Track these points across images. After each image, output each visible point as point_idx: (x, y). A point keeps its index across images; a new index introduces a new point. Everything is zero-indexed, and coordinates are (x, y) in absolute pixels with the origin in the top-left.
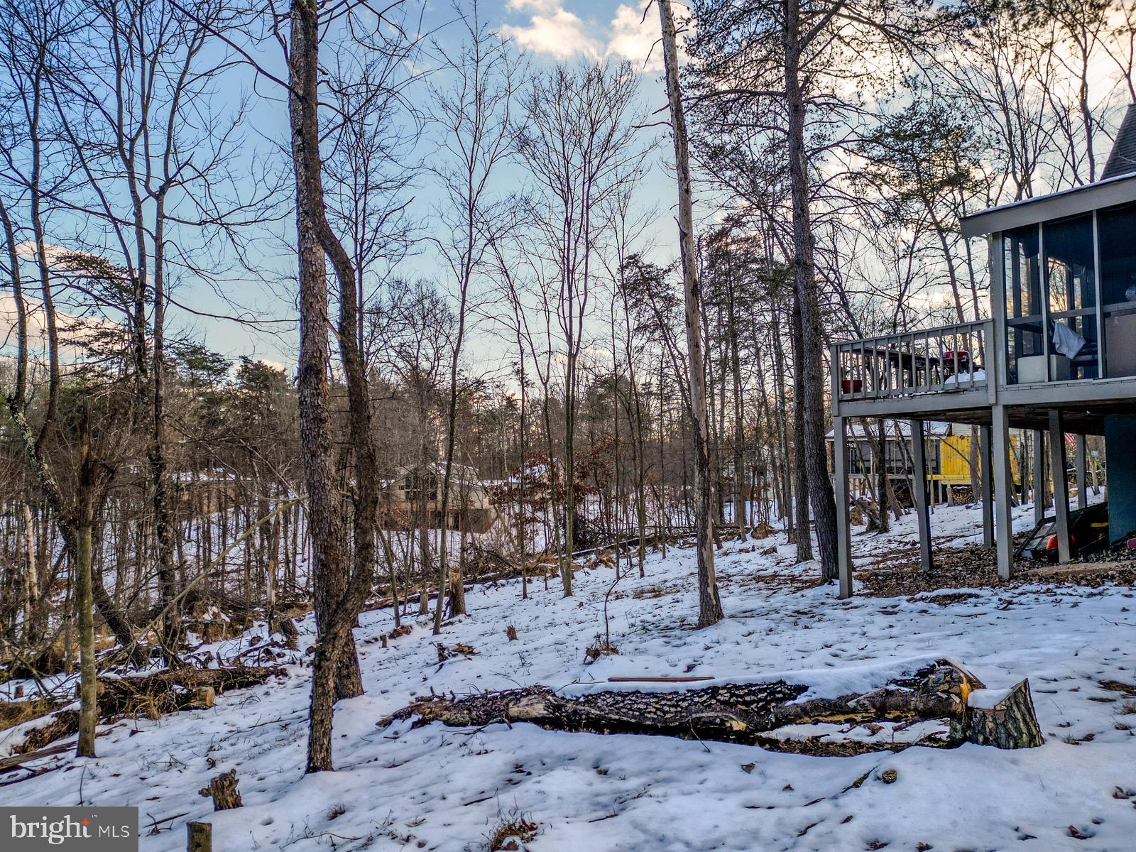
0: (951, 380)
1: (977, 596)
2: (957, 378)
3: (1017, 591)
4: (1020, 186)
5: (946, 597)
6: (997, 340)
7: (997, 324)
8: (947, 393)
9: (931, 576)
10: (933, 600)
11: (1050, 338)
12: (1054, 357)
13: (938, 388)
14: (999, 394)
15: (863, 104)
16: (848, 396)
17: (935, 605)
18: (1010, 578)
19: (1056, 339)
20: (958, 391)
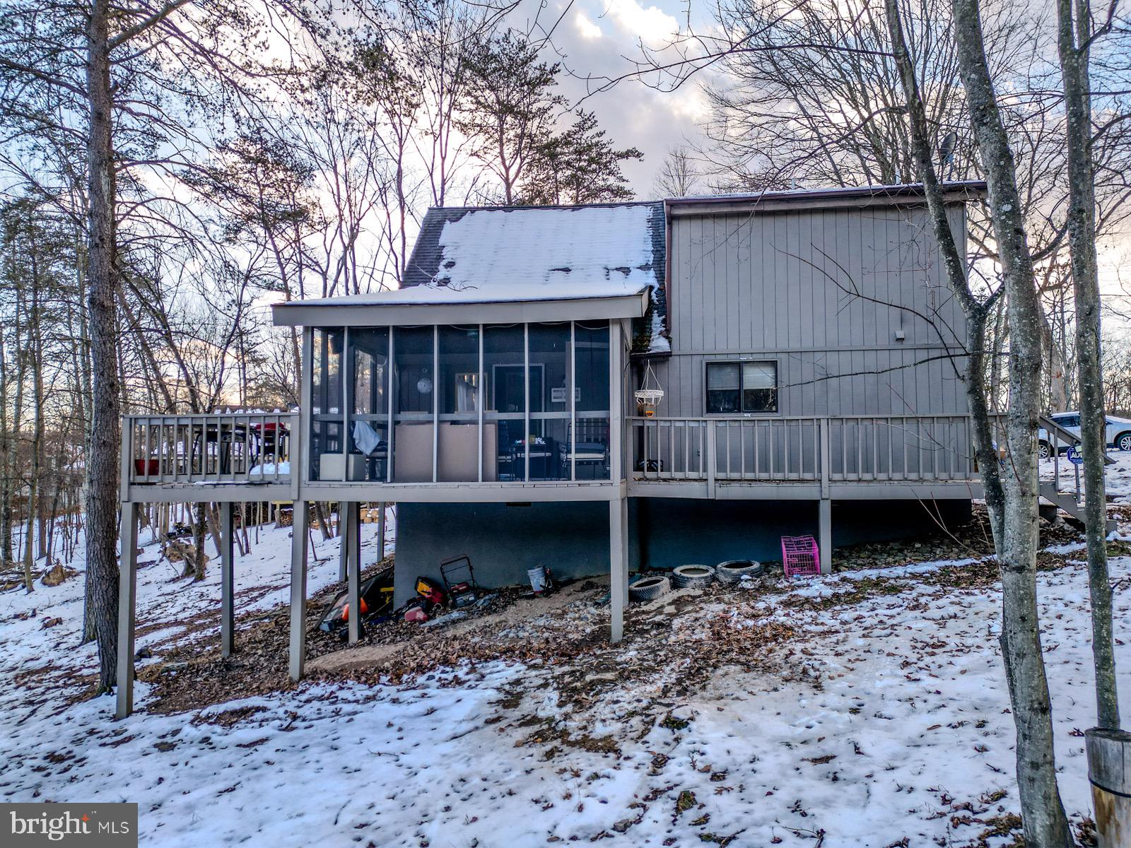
0: (256, 470)
1: (264, 709)
2: (262, 469)
3: (304, 697)
4: (346, 248)
5: (234, 713)
6: (303, 434)
7: (303, 419)
8: (252, 484)
9: (228, 667)
10: (218, 719)
11: (351, 433)
12: (352, 457)
13: (242, 479)
14: (303, 490)
15: (192, 125)
16: (140, 479)
17: (218, 728)
18: (300, 679)
19: (356, 435)
20: (263, 483)
